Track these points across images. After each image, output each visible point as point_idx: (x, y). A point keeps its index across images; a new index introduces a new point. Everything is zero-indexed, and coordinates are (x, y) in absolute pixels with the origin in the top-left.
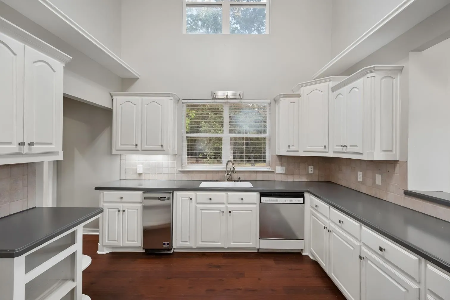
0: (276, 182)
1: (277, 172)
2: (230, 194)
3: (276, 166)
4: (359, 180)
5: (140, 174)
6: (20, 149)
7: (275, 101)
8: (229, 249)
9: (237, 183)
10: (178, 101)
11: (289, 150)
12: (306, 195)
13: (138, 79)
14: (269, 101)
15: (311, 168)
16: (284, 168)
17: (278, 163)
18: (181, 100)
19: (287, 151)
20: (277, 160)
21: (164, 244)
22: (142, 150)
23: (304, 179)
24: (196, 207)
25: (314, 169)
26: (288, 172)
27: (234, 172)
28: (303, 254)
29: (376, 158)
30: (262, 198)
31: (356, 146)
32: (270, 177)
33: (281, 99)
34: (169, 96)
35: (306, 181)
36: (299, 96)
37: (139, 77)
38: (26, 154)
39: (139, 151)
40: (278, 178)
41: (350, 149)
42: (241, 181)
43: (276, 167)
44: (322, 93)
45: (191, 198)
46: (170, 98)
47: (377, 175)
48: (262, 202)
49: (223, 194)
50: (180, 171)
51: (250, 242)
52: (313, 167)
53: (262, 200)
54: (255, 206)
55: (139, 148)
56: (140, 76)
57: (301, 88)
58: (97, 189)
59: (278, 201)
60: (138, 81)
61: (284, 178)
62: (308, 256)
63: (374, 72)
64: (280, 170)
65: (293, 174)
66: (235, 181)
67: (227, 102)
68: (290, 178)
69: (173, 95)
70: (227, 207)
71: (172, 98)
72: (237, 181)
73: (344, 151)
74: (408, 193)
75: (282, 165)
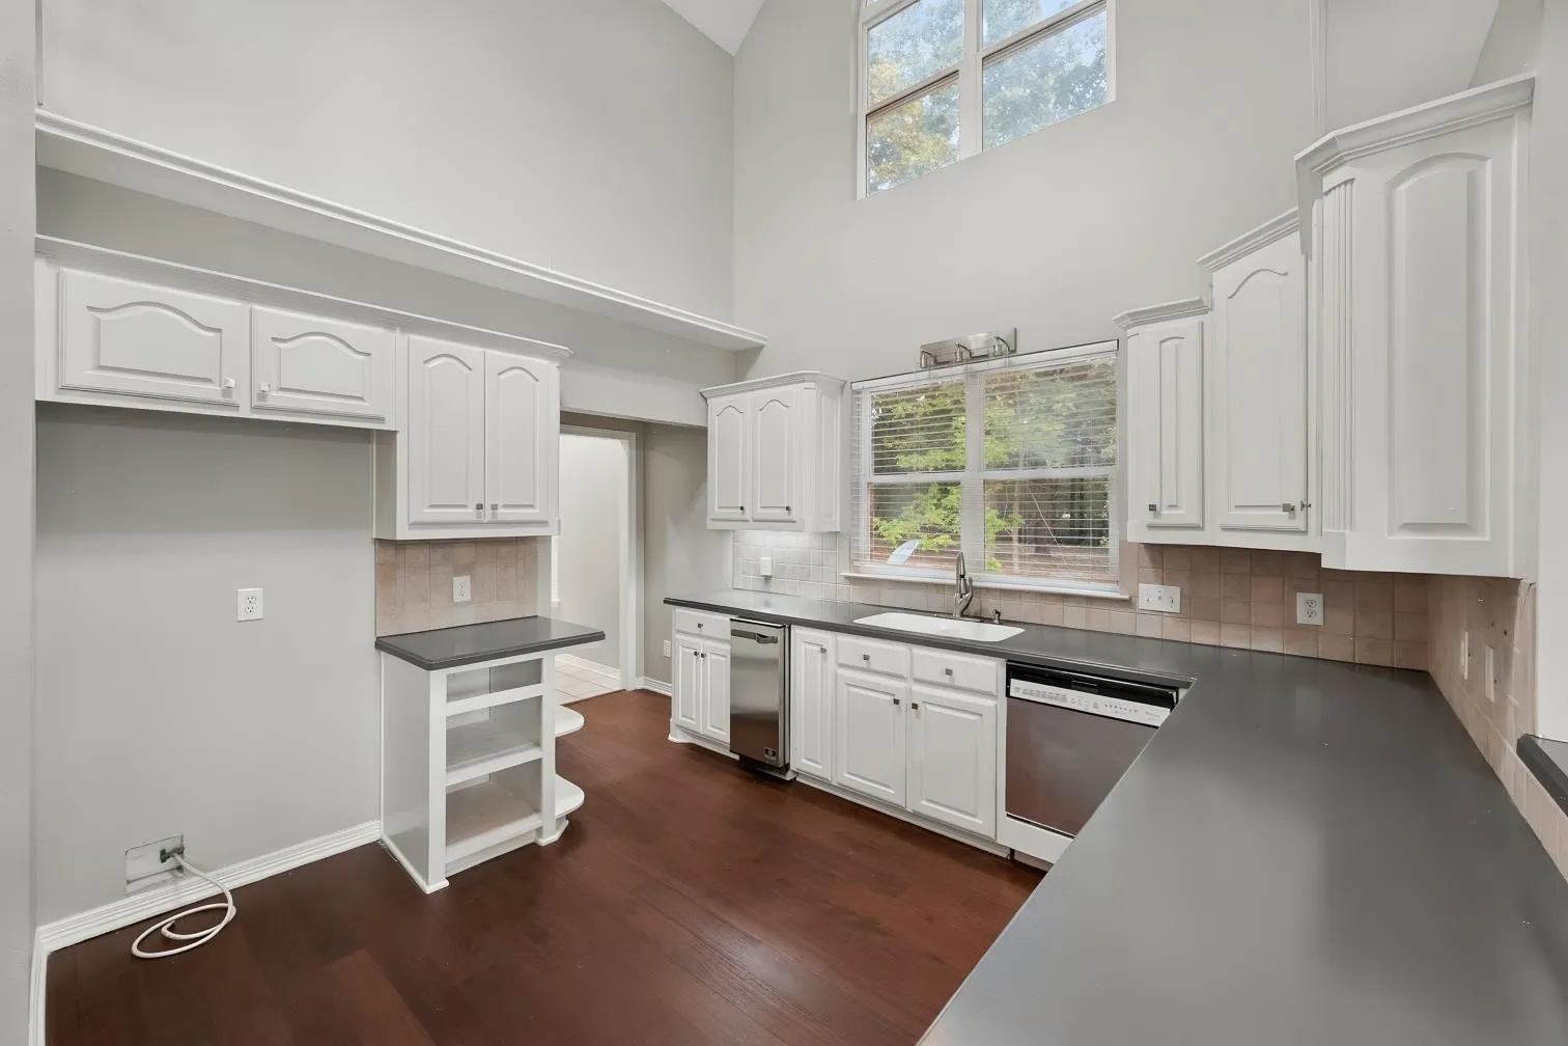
0: (1138, 640)
1: (1142, 604)
2: (918, 651)
3: (1139, 582)
4: (1463, 671)
5: (767, 578)
6: (479, 515)
8: (915, 814)
9: (987, 626)
10: (843, 387)
13: (762, 347)
14: (1113, 346)
15: (1310, 603)
16: (1175, 592)
17: (1149, 571)
18: (848, 384)
19: (1151, 527)
20: (1145, 559)
21: (767, 752)
22: (755, 521)
23: (1271, 644)
24: (837, 674)
25: (1329, 606)
26: (1193, 608)
27: (984, 592)
30: (1014, 682)
32: (1118, 622)
33: (1130, 332)
34: (804, 381)
35: (1283, 655)
37: (764, 343)
38: (489, 523)
39: (747, 521)
40: (1149, 629)
42: (1002, 622)
43: (1141, 585)
45: (824, 647)
46: (806, 385)
47: (1487, 652)
48: (1012, 694)
49: (900, 648)
50: (846, 577)
51: (974, 816)
52: (1318, 598)
53: (1012, 687)
54: (989, 702)
55: (748, 515)
56: (765, 339)
58: (667, 601)
59: (1069, 699)
60: (764, 352)
61: (1178, 632)
63: (1339, 163)
64: (1157, 598)
65: (1216, 620)
66: (983, 620)
67: (973, 374)
68: (1204, 635)
69: (812, 377)
70: (909, 688)
71: (812, 385)
72: (992, 621)
75: (1163, 580)
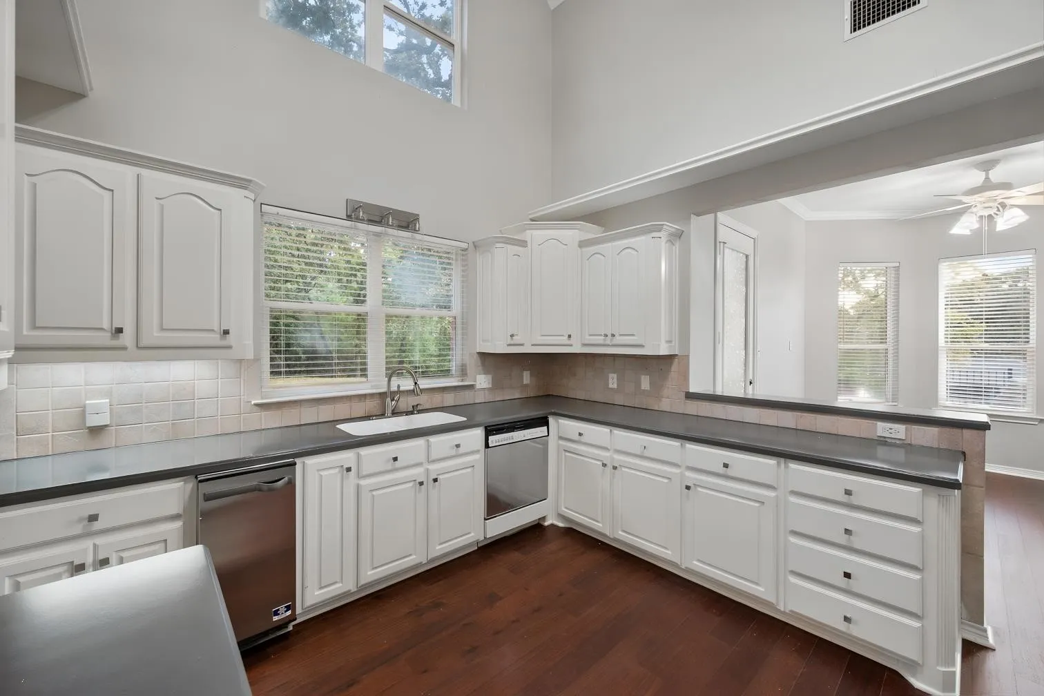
0: (476, 405)
1: (478, 386)
2: (434, 439)
3: (477, 374)
4: (611, 386)
7: (475, 247)
11: (512, 342)
12: (551, 420)
14: (464, 245)
15: (527, 374)
16: (490, 377)
17: (480, 369)
19: (508, 345)
20: (479, 362)
21: (276, 613)
22: (141, 347)
23: (517, 395)
24: (358, 486)
25: (531, 376)
26: (496, 385)
27: (419, 393)
28: (546, 524)
29: (661, 353)
30: (491, 438)
31: (633, 335)
33: (498, 245)
35: (519, 398)
36: (523, 244)
40: (480, 398)
41: (618, 340)
42: (420, 412)
43: (477, 376)
44: (565, 247)
45: (345, 466)
46: (246, 193)
47: (643, 377)
48: (490, 445)
49: (420, 442)
50: (257, 405)
51: (469, 533)
53: (490, 442)
54: (477, 457)
55: (127, 338)
57: (528, 231)
59: (514, 437)
61: (489, 398)
62: (552, 525)
63: (660, 231)
64: (482, 381)
65: (502, 388)
66: (408, 413)
68: (499, 396)
70: (428, 470)
72: (412, 413)
73: (608, 342)
74: (691, 396)
75: (486, 372)
